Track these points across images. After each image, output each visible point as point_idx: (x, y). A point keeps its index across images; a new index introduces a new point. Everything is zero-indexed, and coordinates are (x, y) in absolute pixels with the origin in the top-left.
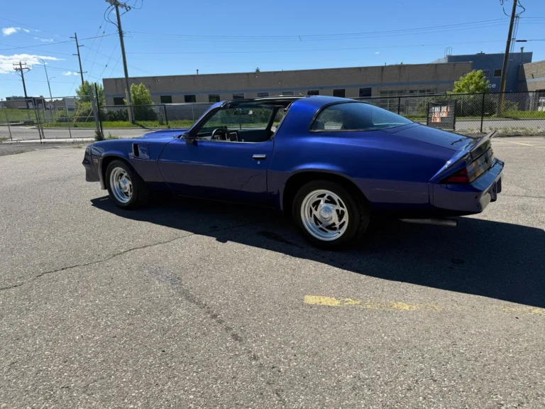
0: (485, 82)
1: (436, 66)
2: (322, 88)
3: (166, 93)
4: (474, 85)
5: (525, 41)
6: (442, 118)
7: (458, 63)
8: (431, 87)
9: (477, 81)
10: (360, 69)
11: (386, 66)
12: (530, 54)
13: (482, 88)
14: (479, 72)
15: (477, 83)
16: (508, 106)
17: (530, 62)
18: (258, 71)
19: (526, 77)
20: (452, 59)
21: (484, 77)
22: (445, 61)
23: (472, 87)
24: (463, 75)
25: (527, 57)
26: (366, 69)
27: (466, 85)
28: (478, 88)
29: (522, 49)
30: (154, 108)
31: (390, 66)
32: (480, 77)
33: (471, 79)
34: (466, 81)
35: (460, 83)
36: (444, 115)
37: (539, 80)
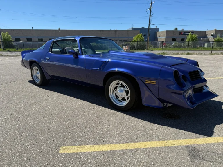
0: (143, 38)
1: (128, 31)
3: (18, 37)
5: (154, 24)
7: (135, 30)
8: (126, 39)
10: (101, 31)
11: (110, 31)
13: (142, 40)
14: (141, 34)
15: (140, 38)
16: (150, 46)
17: (159, 31)
18: (59, 29)
19: (158, 37)
21: (143, 36)
22: (131, 29)
23: (139, 39)
24: (136, 35)
25: (157, 29)
26: (103, 31)
27: (137, 39)
28: (141, 40)
29: (156, 26)
30: (13, 43)
31: (112, 31)
32: (141, 36)
33: (138, 36)
35: (135, 38)
36: (127, 49)
37: (162, 38)
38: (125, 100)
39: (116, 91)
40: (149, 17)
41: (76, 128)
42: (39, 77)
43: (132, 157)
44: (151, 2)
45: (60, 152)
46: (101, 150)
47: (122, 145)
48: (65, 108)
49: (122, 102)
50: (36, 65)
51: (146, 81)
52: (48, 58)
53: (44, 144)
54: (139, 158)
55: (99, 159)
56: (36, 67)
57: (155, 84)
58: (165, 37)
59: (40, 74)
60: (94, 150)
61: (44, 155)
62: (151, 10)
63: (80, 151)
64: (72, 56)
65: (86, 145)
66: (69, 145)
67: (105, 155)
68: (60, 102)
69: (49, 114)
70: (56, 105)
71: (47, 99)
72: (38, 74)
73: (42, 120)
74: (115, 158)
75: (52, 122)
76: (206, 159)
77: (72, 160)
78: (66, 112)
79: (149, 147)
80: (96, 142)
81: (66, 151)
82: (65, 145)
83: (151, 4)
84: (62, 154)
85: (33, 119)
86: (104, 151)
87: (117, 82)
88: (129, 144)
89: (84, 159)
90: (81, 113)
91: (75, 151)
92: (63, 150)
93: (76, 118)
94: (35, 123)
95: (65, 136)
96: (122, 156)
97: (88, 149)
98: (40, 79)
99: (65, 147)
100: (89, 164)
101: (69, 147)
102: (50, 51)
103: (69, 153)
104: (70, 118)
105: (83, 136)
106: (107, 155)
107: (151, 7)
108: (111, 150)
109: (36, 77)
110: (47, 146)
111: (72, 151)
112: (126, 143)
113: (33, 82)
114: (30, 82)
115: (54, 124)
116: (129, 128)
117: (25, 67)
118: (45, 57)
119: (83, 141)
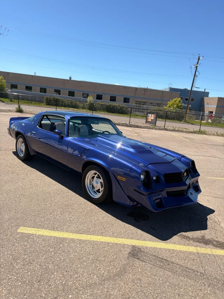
0: (181, 104)
1: (163, 92)
2: (104, 94)
3: (15, 83)
4: (176, 105)
6: (152, 120)
7: (173, 92)
8: (159, 102)
9: (178, 103)
10: (125, 87)
11: (139, 88)
12: (208, 93)
14: (179, 99)
16: (190, 116)
17: (208, 96)
18: (70, 79)
19: (205, 104)
20: (172, 90)
22: (168, 90)
24: (172, 100)
25: (206, 94)
26: (128, 88)
27: (172, 104)
28: (178, 107)
29: (205, 90)
30: (8, 91)
31: (141, 88)
32: (180, 102)
33: (175, 102)
34: (173, 102)
35: (170, 103)
36: (153, 118)
37: (210, 107)
38: (100, 192)
39: (93, 181)
40: (193, 77)
41: (41, 213)
42: (24, 150)
43: (77, 245)
44: (199, 57)
45: (19, 231)
46: (54, 236)
47: (75, 235)
48: (39, 191)
49: (97, 193)
50: (22, 137)
51: (118, 176)
52: (35, 133)
53: (7, 222)
54: (83, 247)
55: (48, 242)
56: (22, 139)
57: (125, 181)
58: (215, 106)
59: (24, 147)
60: (48, 234)
61: (4, 231)
62: (197, 68)
63: (36, 233)
64: (58, 136)
65: (43, 229)
66: (28, 227)
67: (55, 240)
68: (36, 183)
69: (22, 195)
70: (31, 187)
71: (25, 178)
72: (23, 146)
73: (12, 199)
74: (63, 243)
75: (21, 203)
76: (142, 259)
77: (26, 239)
78: (38, 195)
79: (99, 241)
80: (54, 228)
81: (24, 231)
82: (25, 226)
83: (199, 59)
84: (19, 233)
85: (4, 197)
86: (56, 237)
87: (94, 172)
88: (83, 235)
89: (36, 240)
90: (52, 199)
91: (31, 232)
92: (22, 230)
93: (45, 203)
94: (5, 202)
95: (28, 218)
96: (70, 243)
97: (44, 232)
98: (24, 152)
99: (24, 228)
100: (39, 244)
101: (27, 228)
102: (38, 125)
103: (25, 233)
104: (40, 202)
105: (44, 221)
106: (57, 240)
107: (198, 64)
108: (63, 237)
109: (21, 149)
110: (9, 224)
111: (28, 232)
112: (80, 233)
113: (16, 153)
114: (14, 152)
115: (22, 206)
116: (91, 221)
117: (11, 135)
118: (32, 131)
119: (42, 225)
